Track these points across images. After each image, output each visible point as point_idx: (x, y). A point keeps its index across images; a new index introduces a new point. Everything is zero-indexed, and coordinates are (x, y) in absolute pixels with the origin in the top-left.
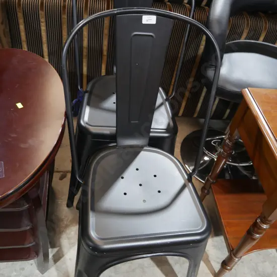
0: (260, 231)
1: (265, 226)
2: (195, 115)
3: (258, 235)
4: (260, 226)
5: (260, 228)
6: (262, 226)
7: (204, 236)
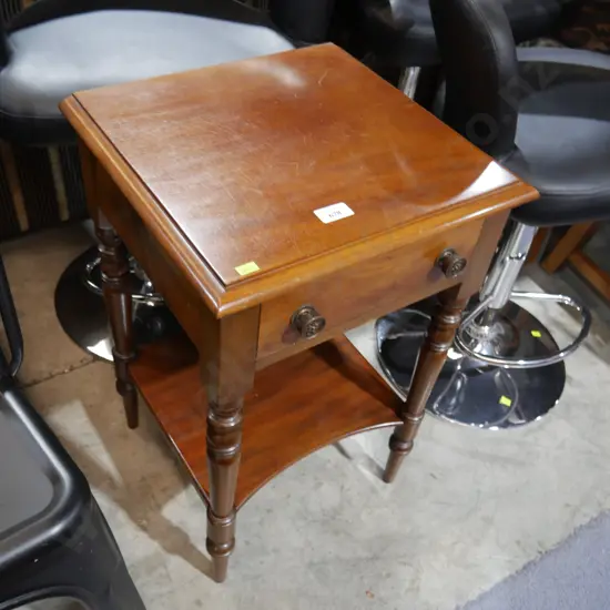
0: (227, 438)
1: (232, 422)
2: (65, 215)
3: (232, 449)
4: (223, 428)
5: (225, 432)
6: (226, 425)
7: (72, 515)
